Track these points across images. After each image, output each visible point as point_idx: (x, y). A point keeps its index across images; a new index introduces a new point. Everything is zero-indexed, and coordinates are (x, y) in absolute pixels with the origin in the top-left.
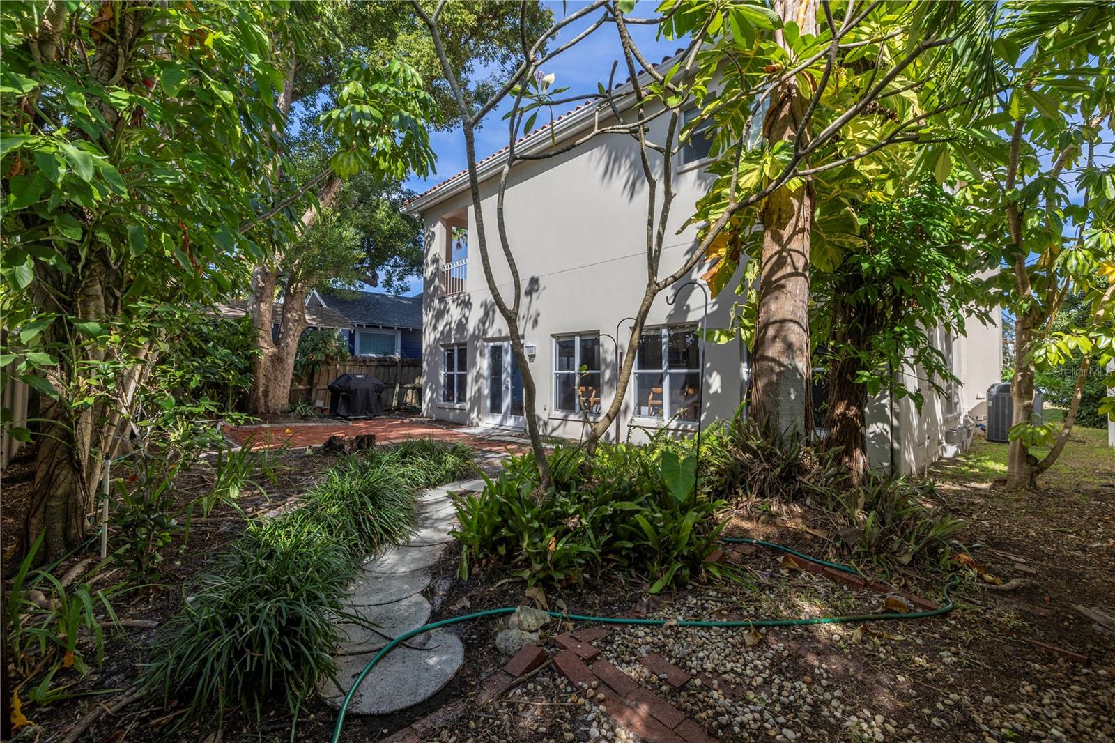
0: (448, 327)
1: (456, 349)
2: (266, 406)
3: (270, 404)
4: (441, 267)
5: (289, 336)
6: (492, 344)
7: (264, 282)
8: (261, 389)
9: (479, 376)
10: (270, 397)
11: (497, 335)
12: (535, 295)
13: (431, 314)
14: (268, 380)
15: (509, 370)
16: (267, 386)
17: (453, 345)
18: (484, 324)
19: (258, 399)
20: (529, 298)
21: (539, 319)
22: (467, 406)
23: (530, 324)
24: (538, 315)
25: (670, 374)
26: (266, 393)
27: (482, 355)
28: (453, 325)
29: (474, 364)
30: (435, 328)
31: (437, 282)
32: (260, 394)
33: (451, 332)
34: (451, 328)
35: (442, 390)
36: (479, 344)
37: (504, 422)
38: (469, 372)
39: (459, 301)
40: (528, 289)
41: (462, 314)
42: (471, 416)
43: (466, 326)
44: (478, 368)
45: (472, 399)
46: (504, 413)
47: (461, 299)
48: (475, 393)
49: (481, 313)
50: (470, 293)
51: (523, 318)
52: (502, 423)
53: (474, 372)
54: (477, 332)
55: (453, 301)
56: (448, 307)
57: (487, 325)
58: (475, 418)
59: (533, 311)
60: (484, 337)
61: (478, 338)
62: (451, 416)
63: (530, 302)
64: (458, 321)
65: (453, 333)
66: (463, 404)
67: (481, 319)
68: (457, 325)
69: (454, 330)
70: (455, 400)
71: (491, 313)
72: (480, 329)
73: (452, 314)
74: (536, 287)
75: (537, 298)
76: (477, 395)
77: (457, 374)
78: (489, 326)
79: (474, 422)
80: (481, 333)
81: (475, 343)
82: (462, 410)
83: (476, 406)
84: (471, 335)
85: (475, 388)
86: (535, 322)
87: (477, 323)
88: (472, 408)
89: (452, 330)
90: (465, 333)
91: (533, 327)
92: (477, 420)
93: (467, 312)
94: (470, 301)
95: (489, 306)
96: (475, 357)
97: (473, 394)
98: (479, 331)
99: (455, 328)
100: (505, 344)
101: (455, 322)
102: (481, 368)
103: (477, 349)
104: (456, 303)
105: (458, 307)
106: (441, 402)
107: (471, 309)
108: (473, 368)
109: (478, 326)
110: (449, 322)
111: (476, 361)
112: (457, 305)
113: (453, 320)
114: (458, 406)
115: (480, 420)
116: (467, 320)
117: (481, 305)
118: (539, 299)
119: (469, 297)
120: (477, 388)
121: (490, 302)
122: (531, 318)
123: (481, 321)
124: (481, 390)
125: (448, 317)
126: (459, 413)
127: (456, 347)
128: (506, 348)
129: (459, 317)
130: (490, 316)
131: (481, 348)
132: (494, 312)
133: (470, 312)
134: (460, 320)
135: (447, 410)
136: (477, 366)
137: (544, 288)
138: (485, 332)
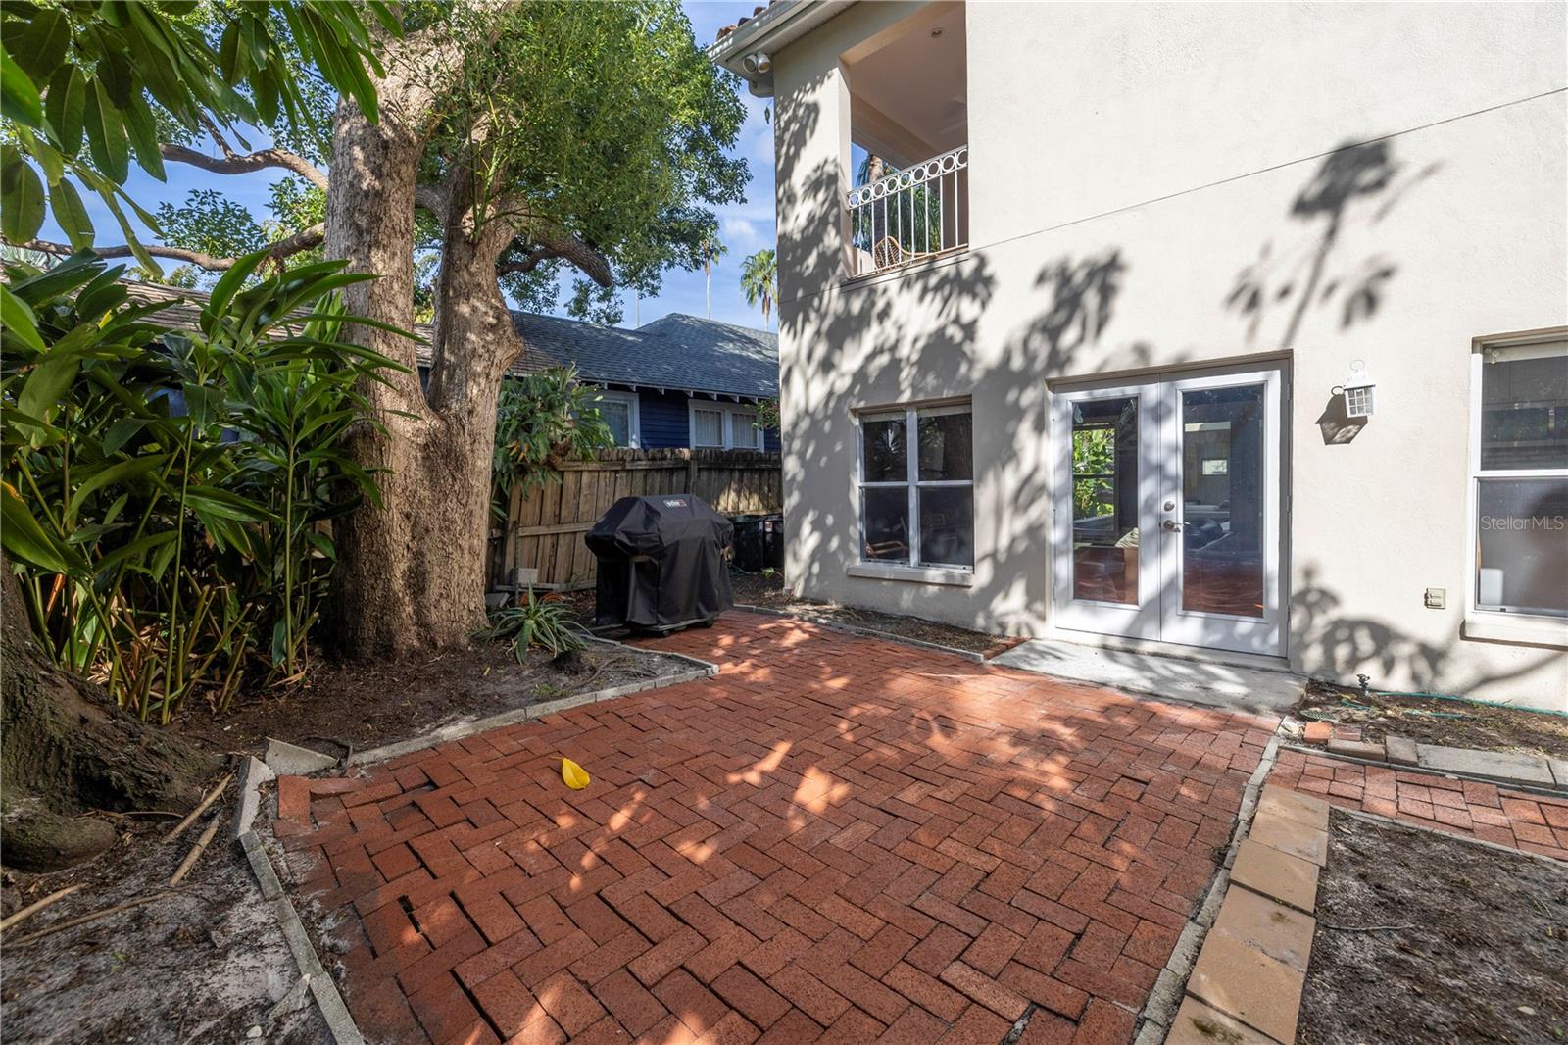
0: (884, 359)
1: (912, 419)
2: (423, 624)
3: (434, 616)
4: (842, 197)
5: (475, 376)
6: (1080, 396)
7: (377, 172)
8: (400, 567)
9: (1029, 490)
10: (434, 590)
11: (1126, 362)
12: (1357, 210)
13: (810, 330)
14: (419, 531)
15: (1175, 466)
16: (418, 555)
17: (902, 408)
18: (1054, 334)
19: (390, 604)
20: (1322, 222)
21: (1389, 290)
22: (981, 576)
23: (1324, 312)
24: (1386, 274)
26: (417, 581)
27: (1040, 427)
28: (904, 351)
29: (1007, 453)
30: (827, 365)
31: (832, 240)
32: (398, 584)
33: (900, 370)
34: (900, 360)
35: (857, 530)
36: (1029, 396)
37: (1149, 631)
38: (981, 480)
39: (933, 281)
40: (1316, 189)
41: (948, 315)
42: (999, 606)
43: (967, 347)
44: (1026, 467)
45: (1002, 557)
46: (1149, 603)
47: (944, 270)
48: (1014, 540)
49: (1042, 301)
50: (984, 251)
51: (1285, 293)
52: (1140, 631)
53: (1010, 480)
54: (1017, 362)
55: (907, 283)
56: (880, 304)
57: (1069, 337)
58: (1014, 612)
59: (1347, 264)
60: (1054, 375)
61: (1025, 379)
62: (907, 600)
63: (1331, 234)
64: (930, 336)
65: (904, 374)
66: (959, 571)
67: (1041, 319)
68: (925, 349)
69: (913, 365)
70: (915, 557)
71: (1091, 299)
72: (1035, 351)
73: (902, 320)
74: (1370, 176)
75: (1381, 214)
76: (1021, 546)
77: (918, 487)
78: (1081, 340)
79: (1012, 622)
80: (1039, 364)
81: (1012, 396)
82: (951, 586)
83: (1022, 577)
84: (990, 373)
85: (1014, 526)
86: (1361, 304)
87: (1020, 335)
88: (1000, 584)
89: (902, 364)
90: (964, 368)
91: (1347, 320)
92: (1026, 617)
93: (968, 309)
94: (987, 271)
95: (1079, 278)
96: (1013, 436)
97: (1004, 542)
98: (1030, 357)
99: (915, 357)
100: (1153, 392)
101: (916, 341)
102: (1036, 469)
103: (1018, 413)
104: (918, 287)
105: (929, 297)
106: (858, 562)
107: (990, 295)
108: (1003, 467)
109: (1026, 342)
110: (887, 346)
111: (1017, 446)
112: (925, 291)
113: (904, 337)
114: (935, 574)
115: (1042, 617)
116: (970, 330)
117: (1041, 279)
118: (1392, 217)
119: (982, 262)
120: (1020, 525)
121: (1084, 264)
122: (1330, 290)
123: (1040, 326)
124: (1035, 532)
125: (882, 332)
126: (936, 597)
127: (915, 413)
128: (1160, 403)
129: (933, 326)
130: (1084, 308)
131: (1037, 409)
132: (1107, 293)
133: (984, 305)
134: (940, 333)
135: (884, 583)
136: (1019, 463)
137: (1429, 171)
138: (1059, 359)
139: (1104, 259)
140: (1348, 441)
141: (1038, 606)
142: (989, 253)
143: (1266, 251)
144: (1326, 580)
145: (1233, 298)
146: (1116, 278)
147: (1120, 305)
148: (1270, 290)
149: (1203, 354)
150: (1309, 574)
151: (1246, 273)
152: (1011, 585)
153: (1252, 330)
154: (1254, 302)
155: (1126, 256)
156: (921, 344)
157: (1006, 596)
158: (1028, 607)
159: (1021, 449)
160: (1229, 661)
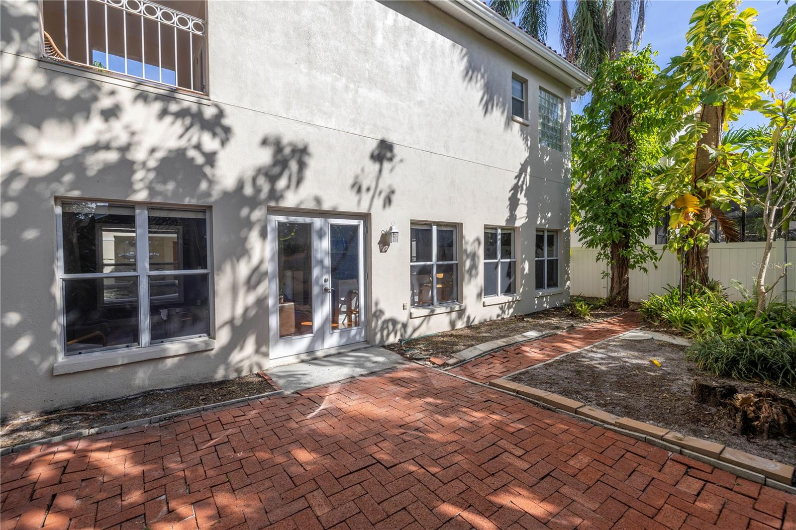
0: (112, 156)
1: (142, 216)
6: (282, 219)
9: (257, 276)
11: (311, 205)
12: (387, 165)
15: (327, 262)
17: (133, 205)
18: (273, 179)
20: (377, 166)
21: (394, 198)
23: (379, 202)
24: (393, 192)
25: (502, 263)
28: (138, 155)
29: (241, 251)
33: (133, 172)
34: (133, 163)
35: (59, 324)
36: (257, 214)
37: (318, 346)
38: (220, 268)
39: (174, 107)
40: (376, 152)
41: (189, 140)
42: (236, 357)
43: (208, 170)
44: (255, 260)
45: (238, 322)
46: (318, 330)
47: (186, 104)
48: (246, 310)
49: (265, 157)
50: (223, 106)
51: (368, 189)
52: (314, 347)
53: (244, 269)
54: (248, 191)
55: (143, 97)
56: (106, 102)
57: (282, 183)
58: (248, 358)
59: (384, 185)
60: (273, 204)
61: (253, 202)
62: (142, 378)
63: (380, 171)
64: (170, 151)
65: (139, 175)
66: (198, 340)
67: (264, 168)
68: (164, 161)
69: (149, 170)
70: (145, 338)
71: (294, 166)
72: (261, 186)
73: (136, 127)
74: (389, 155)
75: (392, 170)
76: (252, 313)
77: (149, 276)
78: (288, 187)
79: (246, 365)
80: (264, 195)
81: (245, 212)
82: (194, 353)
83: (253, 332)
84: (226, 194)
85: (246, 300)
86: (387, 201)
87: (250, 173)
88: (237, 341)
89: (136, 167)
90: (204, 185)
91: (384, 206)
92: (257, 358)
93: (210, 143)
94: (226, 122)
95: (287, 151)
96: (245, 239)
97: (239, 311)
98: (258, 190)
99: (152, 164)
100: (318, 222)
101: (153, 151)
102: (261, 262)
103: (249, 224)
104: (157, 106)
105: (169, 119)
106: (61, 358)
107: (227, 139)
108: (238, 260)
109: (254, 179)
110: (115, 144)
111: (248, 246)
112: (164, 113)
113: (138, 143)
114: (176, 347)
115: (266, 355)
116: (210, 158)
117: (264, 142)
118: (394, 172)
119: (221, 114)
120: (251, 299)
121: (291, 144)
122: (380, 193)
123: (263, 171)
124: (261, 302)
125: (109, 130)
126: (177, 366)
127: (146, 212)
128: (321, 229)
129: (173, 143)
130: (290, 169)
131: (263, 223)
132: (302, 165)
133: (223, 143)
134: (180, 153)
135: (111, 371)
136: (250, 257)
137: (401, 161)
138: (275, 195)
139: (301, 146)
140: (386, 252)
141: (264, 349)
142: (228, 110)
143: (363, 170)
144: (381, 306)
145: (353, 186)
146: (306, 159)
147: (309, 173)
148: (364, 188)
149: (343, 208)
150: (376, 304)
151: (357, 177)
152: (244, 341)
153: (359, 202)
154: (359, 190)
155: (311, 149)
156: (160, 155)
157: (242, 348)
158: (257, 351)
159: (251, 249)
160: (353, 348)
